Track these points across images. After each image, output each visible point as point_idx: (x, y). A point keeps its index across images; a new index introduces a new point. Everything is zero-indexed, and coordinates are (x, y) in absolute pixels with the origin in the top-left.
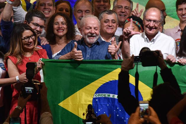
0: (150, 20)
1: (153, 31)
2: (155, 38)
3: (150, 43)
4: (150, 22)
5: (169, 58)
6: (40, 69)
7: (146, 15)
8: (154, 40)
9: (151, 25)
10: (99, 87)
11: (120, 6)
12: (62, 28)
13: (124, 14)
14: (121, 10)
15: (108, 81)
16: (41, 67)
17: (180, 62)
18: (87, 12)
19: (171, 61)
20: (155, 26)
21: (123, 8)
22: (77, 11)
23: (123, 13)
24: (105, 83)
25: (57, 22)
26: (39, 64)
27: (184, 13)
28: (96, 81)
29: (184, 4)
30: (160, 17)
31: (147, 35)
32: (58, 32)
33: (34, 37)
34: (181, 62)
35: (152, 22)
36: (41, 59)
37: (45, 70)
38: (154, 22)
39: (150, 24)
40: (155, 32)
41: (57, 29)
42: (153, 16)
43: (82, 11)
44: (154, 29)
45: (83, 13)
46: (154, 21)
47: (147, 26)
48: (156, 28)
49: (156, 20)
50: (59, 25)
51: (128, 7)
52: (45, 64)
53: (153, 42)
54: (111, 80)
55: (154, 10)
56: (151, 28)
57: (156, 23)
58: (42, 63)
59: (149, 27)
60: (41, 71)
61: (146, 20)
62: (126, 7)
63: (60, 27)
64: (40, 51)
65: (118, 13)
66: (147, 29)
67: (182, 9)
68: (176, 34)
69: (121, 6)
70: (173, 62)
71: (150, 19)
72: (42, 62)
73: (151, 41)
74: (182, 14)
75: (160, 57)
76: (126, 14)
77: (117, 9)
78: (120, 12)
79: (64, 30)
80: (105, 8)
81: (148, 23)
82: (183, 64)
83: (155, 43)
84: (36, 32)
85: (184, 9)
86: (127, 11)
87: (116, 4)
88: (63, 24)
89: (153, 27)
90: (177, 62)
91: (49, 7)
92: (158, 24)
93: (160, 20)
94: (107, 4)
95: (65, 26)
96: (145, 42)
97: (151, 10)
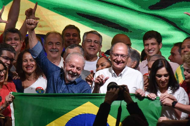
0: (118, 55)
1: (121, 65)
2: (122, 73)
3: (118, 77)
4: (117, 56)
5: (139, 92)
6: (10, 102)
7: (113, 50)
8: (121, 74)
9: (119, 59)
10: (69, 121)
11: (89, 40)
12: (30, 65)
13: (93, 48)
14: (91, 44)
15: (78, 115)
16: (11, 101)
17: (149, 96)
18: (58, 44)
19: (141, 95)
20: (123, 61)
21: (93, 42)
22: (48, 43)
23: (92, 46)
24: (74, 116)
25: (26, 60)
26: (10, 97)
27: (150, 48)
28: (66, 114)
29: (150, 39)
30: (127, 52)
31: (114, 69)
32: (27, 69)
33: (4, 71)
34: (151, 97)
35: (120, 56)
36: (12, 92)
37: (15, 103)
38: (122, 57)
39: (117, 59)
40: (122, 66)
41: (26, 66)
42: (121, 50)
43: (52, 43)
44: (121, 63)
45: (53, 45)
46: (122, 55)
47: (114, 61)
48: (123, 62)
49: (123, 55)
50: (28, 62)
51: (98, 41)
52: (16, 97)
53: (120, 77)
54: (81, 114)
55: (121, 45)
56: (118, 63)
57: (123, 58)
58: (12, 97)
59: (116, 61)
60: (12, 104)
61: (113, 55)
62: (96, 41)
63: (29, 64)
64: (8, 85)
65: (88, 47)
66: (115, 64)
67: (148, 45)
68: (144, 68)
69: (91, 40)
70: (142, 96)
71: (117, 53)
72: (12, 95)
73: (119, 76)
74: (148, 49)
75: (125, 91)
76: (95, 48)
77: (87, 43)
78: (89, 46)
79: (32, 67)
80: (74, 42)
81: (116, 57)
82: (153, 99)
83: (122, 78)
84: (7, 65)
85: (150, 44)
86: (97, 45)
87: (85, 37)
88: (32, 61)
89: (121, 61)
90: (146, 96)
91: (15, 41)
92: (126, 58)
93: (127, 55)
94: (76, 38)
95: (34, 63)
96: (113, 77)
97: (118, 45)
